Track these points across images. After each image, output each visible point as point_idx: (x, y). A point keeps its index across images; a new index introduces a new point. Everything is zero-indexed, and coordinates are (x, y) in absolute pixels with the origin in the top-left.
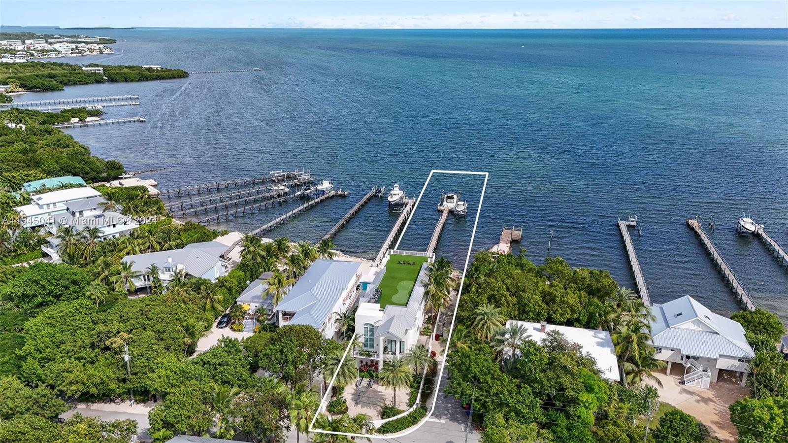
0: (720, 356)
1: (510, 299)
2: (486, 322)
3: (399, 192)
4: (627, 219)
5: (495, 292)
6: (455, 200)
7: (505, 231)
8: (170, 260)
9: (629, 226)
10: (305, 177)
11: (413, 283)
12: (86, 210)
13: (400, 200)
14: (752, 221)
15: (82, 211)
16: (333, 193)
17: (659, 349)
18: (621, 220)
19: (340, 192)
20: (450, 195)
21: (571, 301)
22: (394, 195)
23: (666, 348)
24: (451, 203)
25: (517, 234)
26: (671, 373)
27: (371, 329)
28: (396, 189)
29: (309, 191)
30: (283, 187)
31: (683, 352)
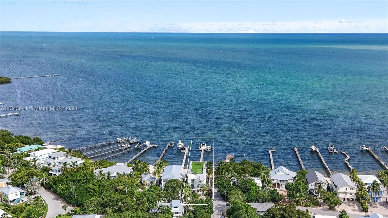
0: (288, 179)
1: (232, 170)
2: (226, 177)
3: (181, 144)
4: (272, 149)
5: (228, 169)
6: (206, 145)
7: (227, 156)
8: (114, 169)
9: (272, 152)
10: (134, 140)
11: (202, 169)
12: (59, 157)
13: (182, 147)
14: (314, 146)
15: (58, 157)
16: (151, 146)
17: (273, 180)
18: (270, 149)
19: (154, 145)
20: (203, 144)
21: (250, 170)
22: (180, 145)
23: (275, 179)
24: (204, 147)
25: (232, 157)
26: (277, 187)
27: (193, 181)
28: (180, 142)
29: (140, 146)
30: (127, 145)
31: (279, 180)
